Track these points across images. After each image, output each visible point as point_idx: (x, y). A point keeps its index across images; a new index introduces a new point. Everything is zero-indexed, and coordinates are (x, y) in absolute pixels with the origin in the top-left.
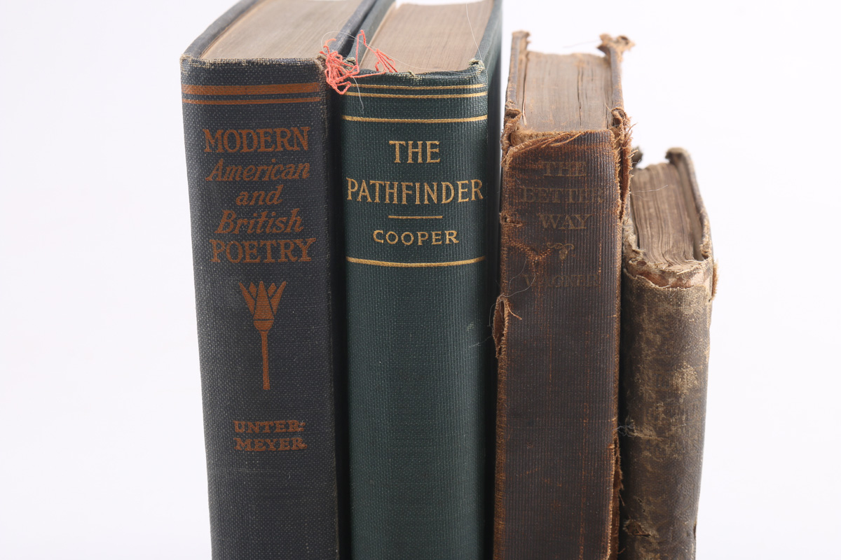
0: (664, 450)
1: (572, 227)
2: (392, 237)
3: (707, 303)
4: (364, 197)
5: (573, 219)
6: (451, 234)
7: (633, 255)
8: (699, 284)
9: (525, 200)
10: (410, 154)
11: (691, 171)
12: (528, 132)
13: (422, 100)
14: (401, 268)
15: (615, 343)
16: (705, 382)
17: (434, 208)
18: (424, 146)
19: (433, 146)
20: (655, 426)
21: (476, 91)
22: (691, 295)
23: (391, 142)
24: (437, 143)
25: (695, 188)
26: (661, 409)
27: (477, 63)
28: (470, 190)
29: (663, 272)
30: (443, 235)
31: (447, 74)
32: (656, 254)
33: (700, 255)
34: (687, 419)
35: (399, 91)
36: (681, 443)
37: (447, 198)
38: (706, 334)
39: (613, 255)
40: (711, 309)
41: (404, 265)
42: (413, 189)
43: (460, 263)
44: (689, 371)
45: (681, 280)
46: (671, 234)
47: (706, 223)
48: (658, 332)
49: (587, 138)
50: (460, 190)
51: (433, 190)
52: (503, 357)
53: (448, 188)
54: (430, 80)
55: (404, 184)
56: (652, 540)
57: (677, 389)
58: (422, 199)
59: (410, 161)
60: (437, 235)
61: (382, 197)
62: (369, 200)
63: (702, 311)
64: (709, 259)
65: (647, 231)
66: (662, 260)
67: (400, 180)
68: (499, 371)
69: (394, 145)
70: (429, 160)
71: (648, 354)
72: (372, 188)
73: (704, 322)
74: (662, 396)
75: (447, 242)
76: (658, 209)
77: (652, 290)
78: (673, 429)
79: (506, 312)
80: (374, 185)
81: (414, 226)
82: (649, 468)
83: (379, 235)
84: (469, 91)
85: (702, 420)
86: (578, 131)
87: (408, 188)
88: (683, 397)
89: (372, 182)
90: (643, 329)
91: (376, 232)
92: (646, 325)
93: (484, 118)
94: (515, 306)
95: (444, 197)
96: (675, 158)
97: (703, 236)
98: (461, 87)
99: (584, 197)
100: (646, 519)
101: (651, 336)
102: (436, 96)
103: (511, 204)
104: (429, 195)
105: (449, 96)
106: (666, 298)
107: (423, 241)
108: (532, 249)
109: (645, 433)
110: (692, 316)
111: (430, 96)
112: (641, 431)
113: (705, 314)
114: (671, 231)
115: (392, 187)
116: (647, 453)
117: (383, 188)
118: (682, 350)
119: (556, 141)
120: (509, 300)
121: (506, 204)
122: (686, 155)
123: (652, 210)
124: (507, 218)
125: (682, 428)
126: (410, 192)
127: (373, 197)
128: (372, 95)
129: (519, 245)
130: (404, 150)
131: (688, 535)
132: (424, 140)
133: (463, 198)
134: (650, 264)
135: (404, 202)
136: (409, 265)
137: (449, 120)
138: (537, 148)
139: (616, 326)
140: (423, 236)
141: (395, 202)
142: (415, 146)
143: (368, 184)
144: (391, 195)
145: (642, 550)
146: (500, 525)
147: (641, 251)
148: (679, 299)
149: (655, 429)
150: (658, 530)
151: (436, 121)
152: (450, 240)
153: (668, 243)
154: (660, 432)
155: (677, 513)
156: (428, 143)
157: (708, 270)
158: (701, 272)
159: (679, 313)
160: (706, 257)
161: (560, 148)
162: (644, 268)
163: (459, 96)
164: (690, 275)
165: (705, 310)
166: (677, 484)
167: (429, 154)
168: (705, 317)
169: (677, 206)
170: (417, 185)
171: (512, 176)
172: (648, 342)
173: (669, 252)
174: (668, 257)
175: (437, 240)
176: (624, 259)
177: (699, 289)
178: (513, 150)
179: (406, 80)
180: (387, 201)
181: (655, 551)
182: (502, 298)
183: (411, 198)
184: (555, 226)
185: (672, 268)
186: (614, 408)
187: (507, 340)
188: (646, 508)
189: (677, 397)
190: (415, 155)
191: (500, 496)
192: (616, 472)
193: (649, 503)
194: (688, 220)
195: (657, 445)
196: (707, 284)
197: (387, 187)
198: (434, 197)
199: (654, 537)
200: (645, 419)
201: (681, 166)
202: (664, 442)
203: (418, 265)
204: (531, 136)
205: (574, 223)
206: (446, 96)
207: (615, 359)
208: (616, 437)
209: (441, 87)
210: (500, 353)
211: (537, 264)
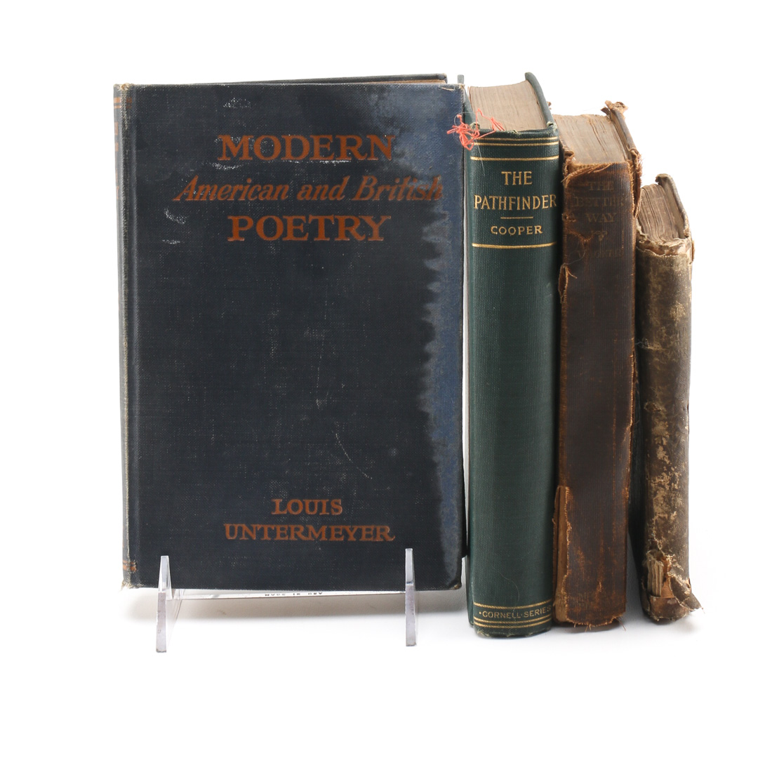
0: (667, 356)
1: (606, 221)
2: (503, 231)
3: (689, 265)
4: (485, 207)
5: (607, 216)
6: (538, 228)
7: (641, 238)
8: (684, 253)
9: (578, 205)
10: (514, 180)
11: (674, 188)
12: (579, 164)
13: (522, 147)
14: (508, 249)
15: (633, 292)
16: (690, 314)
17: (528, 212)
18: (523, 175)
19: (528, 174)
20: (661, 342)
21: (553, 141)
22: (679, 259)
23: (503, 173)
24: (530, 172)
25: (677, 198)
26: (663, 331)
27: (552, 124)
28: (549, 201)
29: (661, 246)
30: (534, 228)
31: (535, 131)
32: (655, 237)
33: (683, 235)
34: (680, 336)
35: (508, 142)
36: (677, 351)
37: (536, 205)
38: (689, 284)
39: (630, 237)
40: (691, 269)
41: (510, 247)
42: (516, 201)
43: (543, 245)
44: (680, 306)
45: (672, 251)
46: (664, 226)
47: (686, 218)
48: (659, 283)
49: (615, 167)
50: (544, 201)
51: (527, 201)
52: (564, 301)
53: (536, 200)
54: (526, 135)
55: (510, 198)
56: (662, 413)
57: (673, 318)
58: (521, 207)
59: (514, 184)
60: (530, 228)
61: (497, 206)
62: (489, 208)
63: (686, 270)
64: (689, 238)
65: (648, 225)
66: (658, 240)
67: (508, 196)
68: (563, 311)
69: (505, 174)
70: (525, 183)
71: (654, 298)
72: (490, 201)
73: (688, 276)
74: (664, 323)
75: (536, 233)
76: (653, 212)
77: (655, 258)
78: (672, 343)
79: (567, 275)
80: (492, 199)
81: (516, 223)
82: (658, 368)
83: (495, 230)
84: (549, 141)
85: (690, 337)
86: (609, 163)
87: (513, 200)
88: (677, 323)
89: (490, 197)
90: (650, 282)
91: (492, 228)
92: (653, 280)
93: (557, 157)
94: (572, 270)
95: (534, 205)
96: (662, 181)
97: (684, 225)
98: (544, 139)
99: (613, 203)
100: (658, 400)
101: (656, 286)
102: (530, 145)
103: (569, 208)
104: (525, 204)
105: (538, 144)
106: (664, 262)
107: (521, 233)
108: (582, 235)
109: (654, 347)
110: (680, 273)
111: (527, 145)
112: (652, 346)
113: (687, 272)
114: (663, 223)
115: (503, 200)
116: (657, 359)
117: (497, 201)
118: (675, 293)
119: (597, 169)
120: (569, 267)
121: (566, 209)
122: (670, 178)
123: (649, 213)
124: (567, 216)
125: (677, 342)
126: (514, 203)
127: (491, 206)
128: (491, 144)
129: (574, 233)
130: (510, 177)
131: (684, 409)
132: (523, 171)
133: (545, 206)
134: (653, 242)
135: (510, 209)
136: (513, 247)
137: (538, 159)
138: (585, 174)
139: (633, 281)
140: (521, 229)
141: (505, 208)
142: (517, 175)
143: (488, 198)
144: (502, 205)
145: (656, 420)
146: (564, 408)
147: (646, 235)
148: (671, 262)
149: (661, 343)
150: (666, 407)
151: (530, 159)
152: (537, 232)
153: (662, 231)
154: (664, 345)
155: (677, 396)
156: (525, 173)
157: (689, 244)
158: (684, 245)
159: (672, 271)
160: (687, 237)
161: (598, 173)
162: (649, 245)
163: (543, 144)
164: (677, 247)
165: (687, 269)
166: (676, 377)
167: (525, 179)
168: (688, 273)
169: (666, 210)
170: (518, 198)
171: (569, 191)
172: (655, 290)
173: (663, 235)
174: (663, 238)
175: (530, 232)
176: (637, 240)
177: (683, 256)
178: (571, 175)
179: (512, 135)
180: (500, 208)
181: (664, 420)
182: (564, 266)
183: (514, 206)
184: (596, 221)
185: (665, 244)
186: (632, 331)
187: (567, 292)
188: (658, 394)
189: (673, 323)
190: (517, 180)
191: (563, 390)
192: (634, 372)
193: (659, 390)
194: (674, 218)
195: (663, 353)
196: (688, 253)
197: (500, 200)
198: (528, 206)
199: (663, 411)
200: (654, 337)
201: (667, 186)
202: (667, 351)
203: (518, 247)
204: (581, 167)
205: (607, 218)
206: (536, 144)
207: (632, 301)
208: (634, 350)
209: (532, 139)
210: (563, 300)
211: (585, 244)
